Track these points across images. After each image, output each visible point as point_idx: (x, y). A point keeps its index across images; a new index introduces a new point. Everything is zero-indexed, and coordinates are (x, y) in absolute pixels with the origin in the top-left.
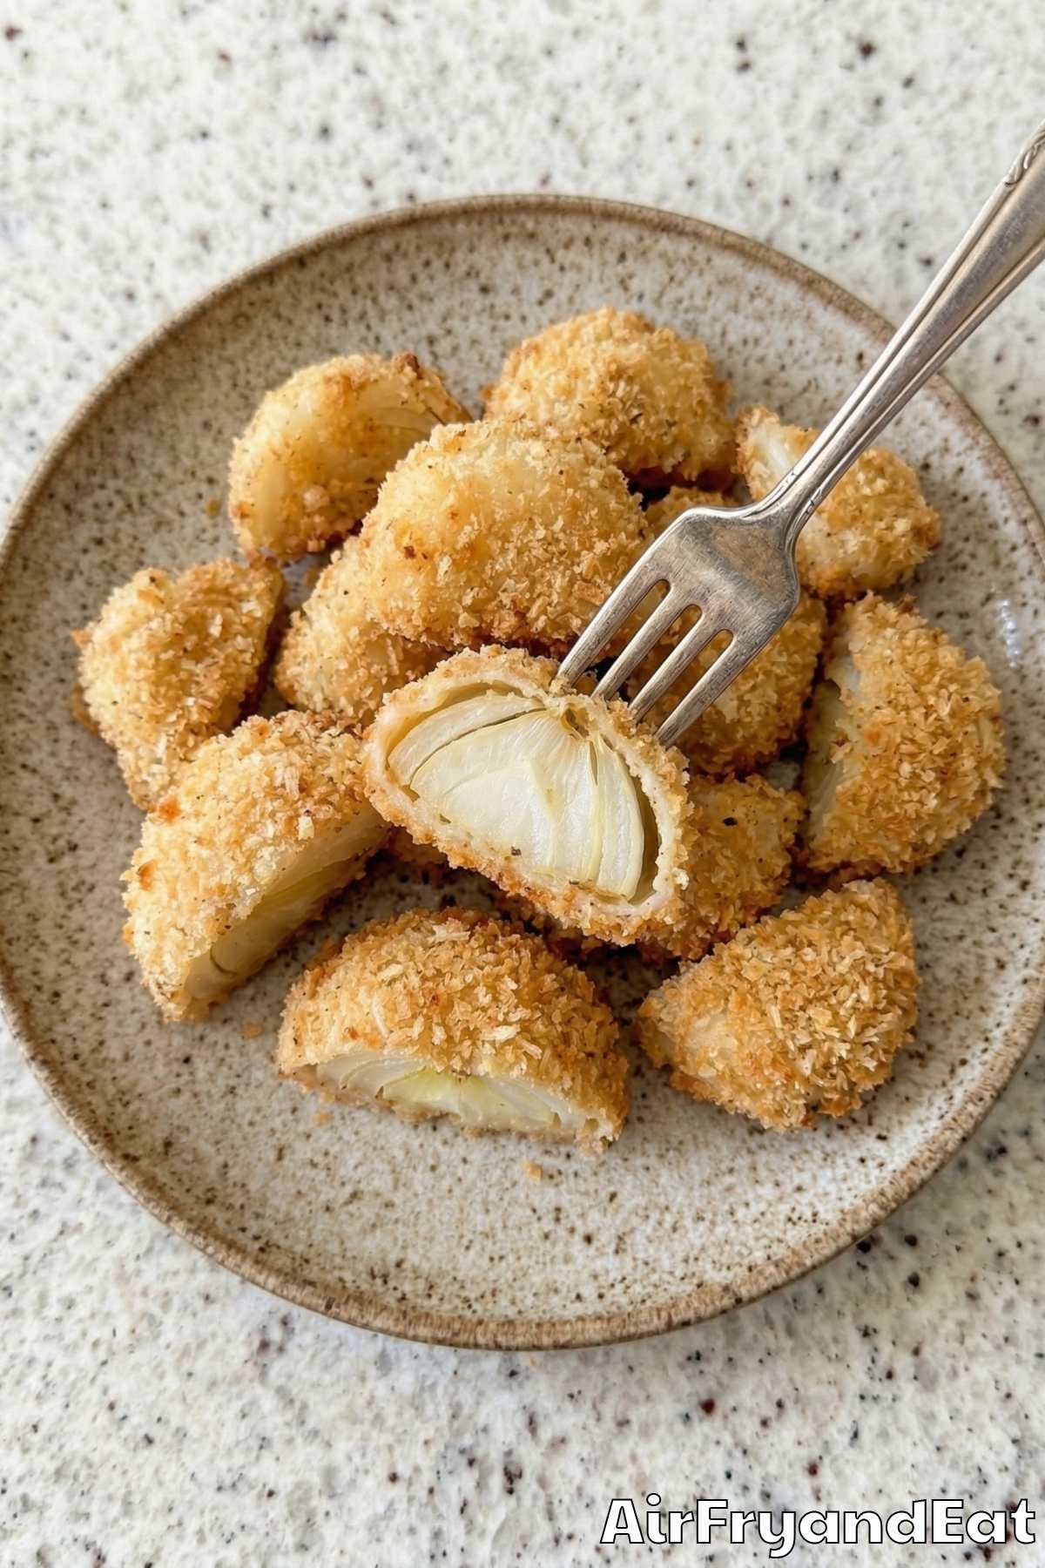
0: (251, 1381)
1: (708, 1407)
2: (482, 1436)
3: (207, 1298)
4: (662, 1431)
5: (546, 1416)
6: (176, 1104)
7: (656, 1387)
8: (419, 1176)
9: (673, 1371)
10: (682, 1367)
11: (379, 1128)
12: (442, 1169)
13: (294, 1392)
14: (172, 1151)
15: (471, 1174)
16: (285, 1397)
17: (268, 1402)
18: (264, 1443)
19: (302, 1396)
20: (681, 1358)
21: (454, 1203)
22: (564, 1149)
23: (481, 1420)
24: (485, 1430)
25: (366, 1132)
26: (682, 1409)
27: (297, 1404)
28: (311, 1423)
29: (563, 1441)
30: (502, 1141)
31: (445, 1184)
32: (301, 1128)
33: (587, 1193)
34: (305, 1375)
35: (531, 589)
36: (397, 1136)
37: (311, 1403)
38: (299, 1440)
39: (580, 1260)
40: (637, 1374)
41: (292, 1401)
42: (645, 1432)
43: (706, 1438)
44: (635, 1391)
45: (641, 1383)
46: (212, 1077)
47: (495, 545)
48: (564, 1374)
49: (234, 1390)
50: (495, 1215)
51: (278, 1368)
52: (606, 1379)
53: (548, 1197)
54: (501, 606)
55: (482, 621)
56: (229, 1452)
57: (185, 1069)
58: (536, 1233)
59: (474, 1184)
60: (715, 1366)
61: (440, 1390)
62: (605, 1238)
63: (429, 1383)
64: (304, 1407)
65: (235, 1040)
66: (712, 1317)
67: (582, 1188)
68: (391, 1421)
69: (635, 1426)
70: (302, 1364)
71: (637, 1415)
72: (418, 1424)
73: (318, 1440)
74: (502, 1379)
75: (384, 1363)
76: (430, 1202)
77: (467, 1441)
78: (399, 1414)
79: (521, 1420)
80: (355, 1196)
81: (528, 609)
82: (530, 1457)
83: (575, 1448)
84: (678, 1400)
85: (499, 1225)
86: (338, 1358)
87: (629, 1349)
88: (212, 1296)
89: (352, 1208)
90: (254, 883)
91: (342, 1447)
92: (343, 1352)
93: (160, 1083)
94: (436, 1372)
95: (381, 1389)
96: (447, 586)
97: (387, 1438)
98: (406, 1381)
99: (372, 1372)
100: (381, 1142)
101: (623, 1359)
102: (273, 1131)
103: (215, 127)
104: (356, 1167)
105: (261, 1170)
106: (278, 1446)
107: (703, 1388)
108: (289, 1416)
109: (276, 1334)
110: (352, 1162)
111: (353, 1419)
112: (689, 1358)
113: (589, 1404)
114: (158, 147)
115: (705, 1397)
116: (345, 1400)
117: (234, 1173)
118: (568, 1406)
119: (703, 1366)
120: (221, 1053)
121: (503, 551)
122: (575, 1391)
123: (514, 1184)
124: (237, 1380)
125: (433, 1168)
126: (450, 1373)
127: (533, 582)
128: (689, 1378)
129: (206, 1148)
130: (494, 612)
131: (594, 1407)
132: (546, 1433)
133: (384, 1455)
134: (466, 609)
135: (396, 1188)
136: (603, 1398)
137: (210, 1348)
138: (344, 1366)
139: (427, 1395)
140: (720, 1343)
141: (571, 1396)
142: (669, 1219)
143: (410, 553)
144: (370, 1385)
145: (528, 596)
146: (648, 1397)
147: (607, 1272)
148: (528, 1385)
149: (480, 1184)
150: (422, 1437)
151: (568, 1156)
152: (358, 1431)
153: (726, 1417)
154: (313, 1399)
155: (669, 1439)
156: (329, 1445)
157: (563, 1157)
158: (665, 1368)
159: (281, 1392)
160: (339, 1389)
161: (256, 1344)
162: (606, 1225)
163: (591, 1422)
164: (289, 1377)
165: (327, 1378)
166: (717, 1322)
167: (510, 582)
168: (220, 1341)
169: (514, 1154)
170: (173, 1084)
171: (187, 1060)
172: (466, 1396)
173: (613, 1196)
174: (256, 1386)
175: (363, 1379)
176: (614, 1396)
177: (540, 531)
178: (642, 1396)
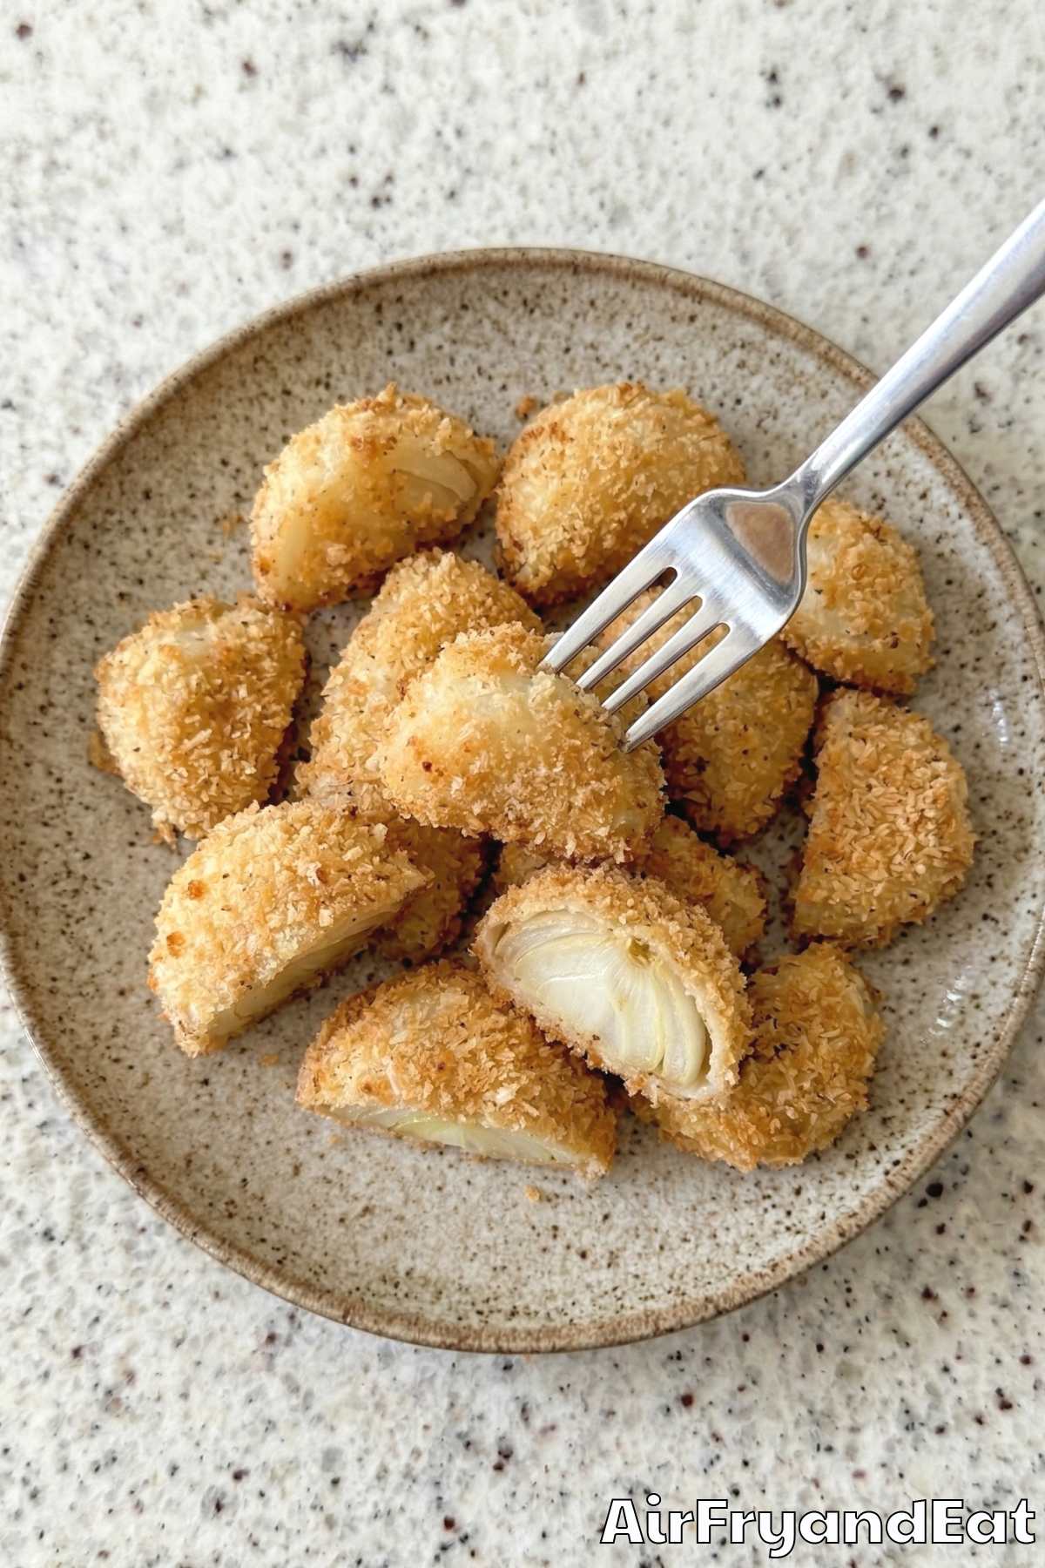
0: (259, 1369)
1: (687, 1401)
2: (476, 1423)
3: (217, 1295)
4: (645, 1422)
5: (538, 1407)
6: (196, 1123)
7: (639, 1381)
8: (427, 1194)
9: (655, 1368)
10: (664, 1365)
11: (389, 1151)
12: (448, 1189)
13: (300, 1380)
14: (193, 1167)
15: (475, 1197)
16: (291, 1385)
17: (274, 1387)
18: (270, 1425)
19: (307, 1384)
20: (664, 1357)
21: (458, 1219)
22: (561, 1176)
23: (477, 1408)
24: (481, 1417)
25: (377, 1155)
26: (663, 1401)
27: (303, 1392)
28: (316, 1409)
29: (553, 1428)
30: (505, 1167)
31: (452, 1202)
32: (316, 1148)
33: (582, 1214)
34: (311, 1365)
36: (407, 1160)
37: (316, 1391)
38: (304, 1425)
39: (575, 1271)
40: (622, 1370)
41: (297, 1389)
42: (629, 1422)
43: (685, 1428)
44: (621, 1386)
45: (626, 1378)
46: (230, 1100)
48: (555, 1370)
49: (242, 1378)
50: (498, 1231)
51: (284, 1358)
52: (593, 1374)
53: (546, 1216)
56: (234, 1435)
57: (204, 1090)
58: (534, 1248)
59: (478, 1204)
60: (693, 1365)
61: (439, 1382)
62: (599, 1252)
63: (428, 1375)
64: (309, 1395)
65: (253, 1069)
66: (694, 1324)
67: (578, 1209)
68: (392, 1407)
69: (620, 1417)
70: (308, 1355)
71: (623, 1407)
72: (419, 1411)
73: (321, 1425)
74: (500, 1373)
75: (386, 1358)
76: (437, 1217)
77: (463, 1427)
78: (401, 1401)
79: (514, 1408)
80: (367, 1210)
82: (522, 1442)
83: (563, 1434)
84: (660, 1394)
85: (501, 1240)
86: (343, 1351)
87: (616, 1352)
88: (222, 1293)
89: (365, 1220)
91: (345, 1430)
92: (347, 1345)
93: (181, 1102)
94: (436, 1365)
95: (384, 1380)
97: (390, 1424)
98: (406, 1373)
99: (375, 1363)
100: (392, 1164)
101: (610, 1358)
102: (288, 1150)
103: (240, 145)
104: (368, 1185)
105: (277, 1184)
106: (283, 1429)
107: (682, 1384)
108: (295, 1401)
109: (283, 1328)
110: (364, 1180)
111: (356, 1405)
112: (671, 1358)
113: (578, 1396)
114: (181, 165)
115: (682, 1391)
116: (348, 1389)
117: (253, 1187)
118: (557, 1397)
119: (682, 1364)
120: (239, 1078)
122: (565, 1384)
123: (515, 1206)
124: (244, 1369)
125: (440, 1189)
126: (449, 1367)
128: (670, 1375)
129: (225, 1164)
131: (583, 1400)
132: (538, 1422)
133: (385, 1439)
134: (475, 816)
135: (406, 1202)
136: (591, 1387)
137: (219, 1340)
138: (348, 1359)
139: (424, 1387)
140: (698, 1346)
141: (561, 1389)
142: (657, 1239)
144: (372, 1375)
146: (632, 1391)
147: (600, 1283)
148: (521, 1379)
149: (484, 1204)
150: (422, 1422)
151: (565, 1182)
152: (360, 1415)
153: (703, 1409)
154: (318, 1387)
155: (651, 1428)
156: (332, 1429)
157: (559, 1182)
158: (647, 1366)
159: (287, 1378)
160: (343, 1378)
161: (265, 1334)
162: (599, 1242)
163: (579, 1411)
164: (296, 1366)
165: (332, 1369)
166: (698, 1328)
168: (229, 1334)
169: (515, 1179)
170: (194, 1104)
171: (206, 1082)
172: (464, 1388)
173: (606, 1217)
174: (263, 1374)
175: (366, 1370)
176: (600, 1390)
177: (543, 771)
178: (626, 1390)
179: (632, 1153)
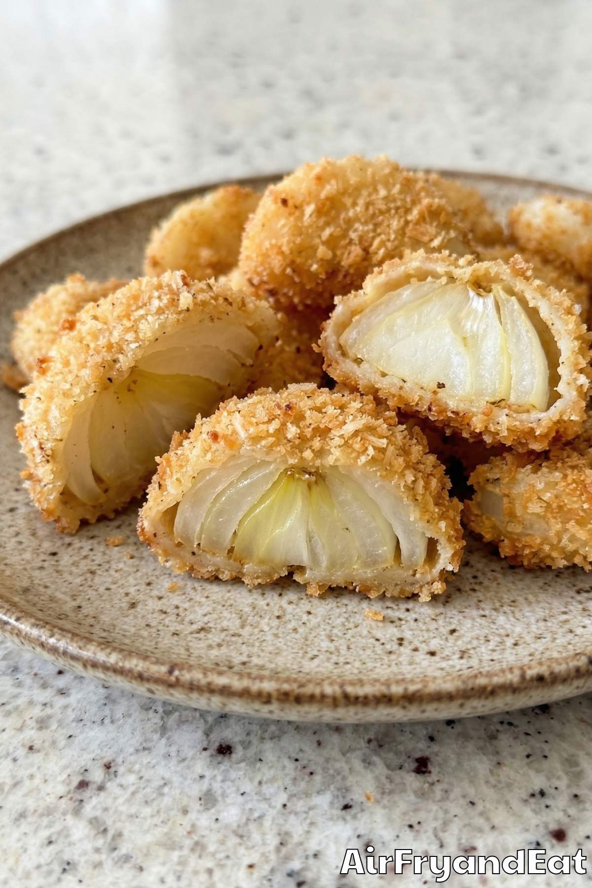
0: (64, 814)
1: (559, 836)
2: (311, 862)
5: (384, 844)
8: (265, 621)
9: (516, 804)
10: (525, 802)
12: (288, 617)
13: (109, 822)
15: (315, 621)
16: (99, 827)
17: (79, 830)
18: (68, 867)
19: (119, 825)
20: (525, 796)
21: (298, 636)
23: (312, 847)
24: (316, 855)
26: (532, 837)
27: (111, 833)
28: (123, 850)
31: (292, 625)
33: (428, 630)
34: (123, 808)
35: (374, 230)
37: (126, 833)
38: (108, 864)
40: (480, 807)
41: (105, 831)
44: (480, 821)
45: (485, 815)
47: (348, 201)
48: (402, 806)
49: (44, 821)
50: (340, 642)
51: (93, 804)
52: (446, 812)
53: (392, 632)
54: (351, 242)
55: (335, 255)
58: (379, 652)
59: (318, 626)
60: (561, 802)
61: (267, 823)
63: (256, 815)
64: (118, 835)
65: (99, 547)
67: (424, 627)
68: (212, 848)
69: (482, 851)
70: (121, 801)
71: (482, 842)
72: (242, 850)
73: (129, 865)
74: (337, 812)
75: (208, 799)
76: (276, 634)
77: (296, 865)
78: (222, 841)
81: (371, 245)
84: (526, 831)
85: (343, 648)
86: (162, 795)
88: (37, 747)
90: (137, 339)
91: (155, 871)
92: (166, 790)
94: (264, 806)
95: (204, 820)
96: (310, 226)
97: (208, 863)
98: (231, 813)
99: (195, 806)
106: (83, 870)
107: (551, 820)
108: (100, 843)
109: (97, 775)
111: (171, 845)
112: (533, 795)
113: (430, 833)
116: (163, 829)
118: (408, 835)
119: (548, 801)
121: (355, 204)
122: (414, 822)
126: (279, 806)
127: (376, 225)
128: (535, 811)
130: (345, 247)
131: (436, 835)
134: (324, 243)
136: (445, 824)
137: (26, 787)
138: (166, 801)
139: (252, 826)
140: (563, 783)
141: (411, 826)
143: (285, 202)
144: (192, 816)
145: (371, 235)
146: (493, 827)
148: (363, 817)
149: (324, 626)
150: (246, 861)
152: (175, 856)
153: (578, 843)
154: (128, 829)
156: (140, 869)
158: (507, 803)
159: (94, 822)
160: (158, 820)
161: (75, 781)
162: (448, 646)
163: (434, 849)
164: (106, 810)
165: (147, 811)
167: (357, 225)
168: (37, 781)
172: (296, 827)
173: (453, 631)
174: (69, 817)
175: (185, 812)
176: (455, 828)
177: (383, 193)
178: (487, 828)
179: (474, 590)
